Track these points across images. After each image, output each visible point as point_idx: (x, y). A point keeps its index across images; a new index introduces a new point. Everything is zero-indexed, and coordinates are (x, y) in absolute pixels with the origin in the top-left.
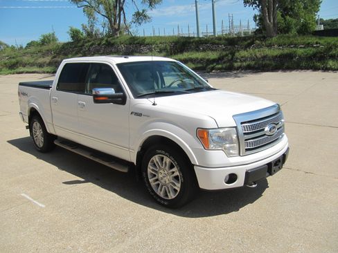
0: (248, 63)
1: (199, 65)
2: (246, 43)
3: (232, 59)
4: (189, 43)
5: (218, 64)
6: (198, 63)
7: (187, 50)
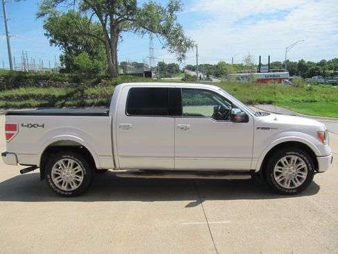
0: (100, 100)
1: (45, 102)
2: (92, 81)
3: (82, 96)
4: (26, 78)
5: (67, 100)
6: (42, 99)
7: (25, 86)
